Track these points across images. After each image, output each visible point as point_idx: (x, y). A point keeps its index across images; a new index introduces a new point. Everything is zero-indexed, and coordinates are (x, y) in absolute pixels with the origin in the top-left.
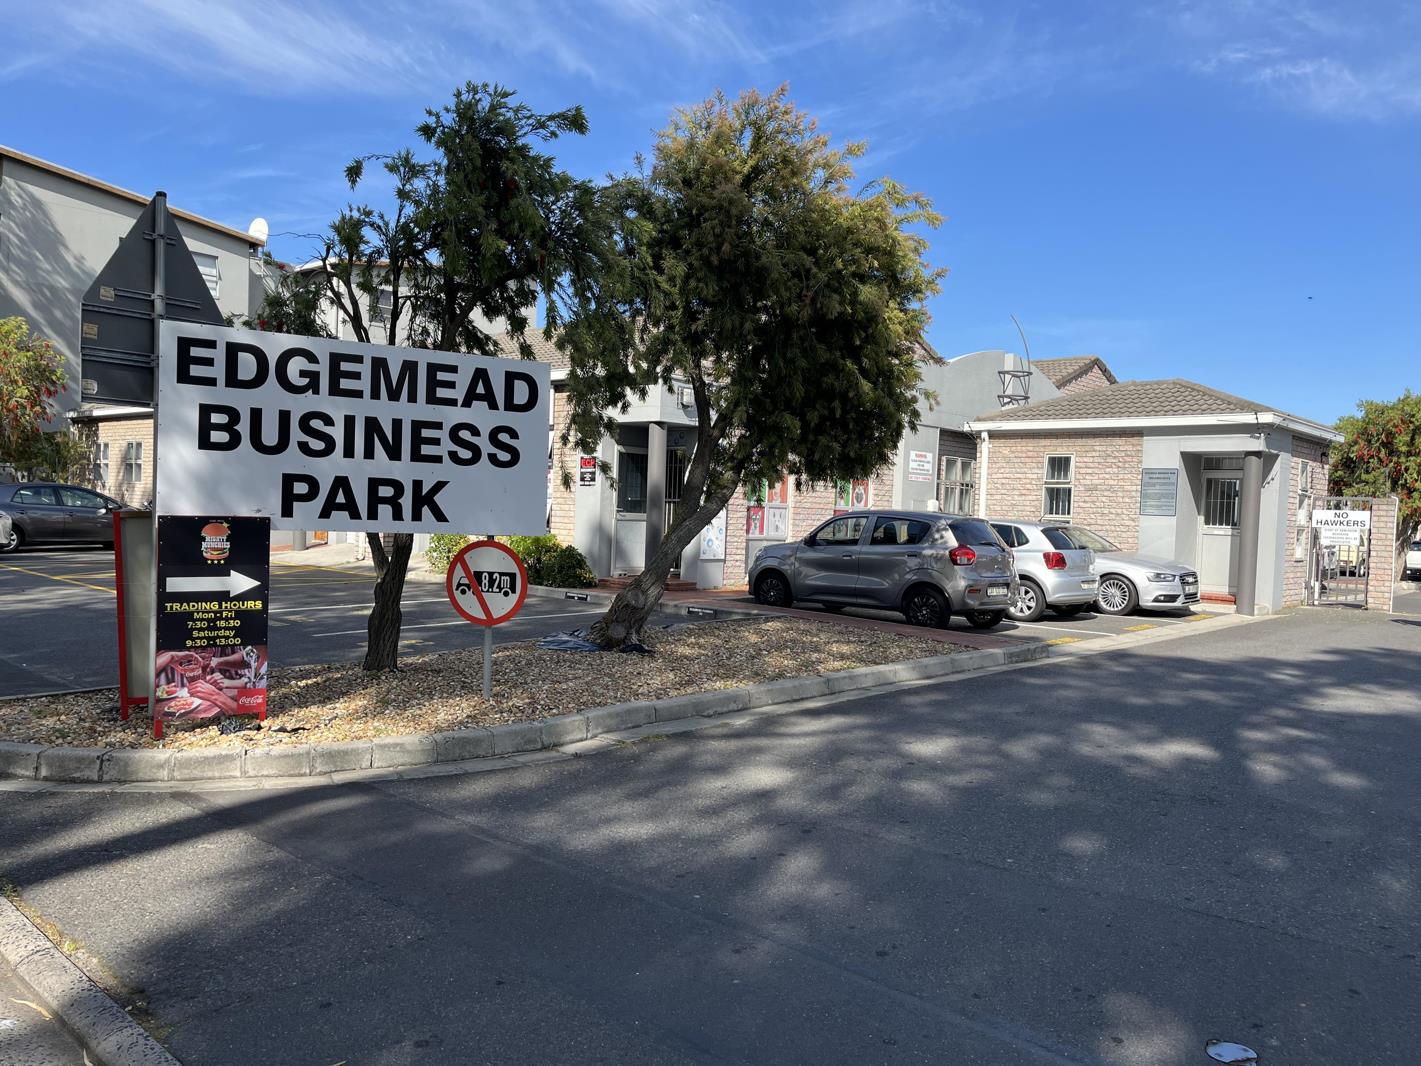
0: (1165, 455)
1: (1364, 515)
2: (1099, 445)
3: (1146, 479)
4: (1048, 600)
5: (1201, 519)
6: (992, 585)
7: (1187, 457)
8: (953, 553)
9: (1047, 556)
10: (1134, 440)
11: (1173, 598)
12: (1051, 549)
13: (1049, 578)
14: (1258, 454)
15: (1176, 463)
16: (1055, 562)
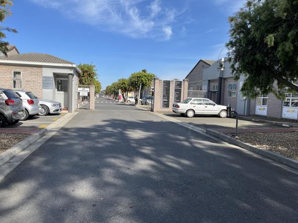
0: (49, 73)
1: (88, 89)
2: (29, 69)
3: (44, 79)
4: (30, 113)
5: (56, 90)
6: (19, 111)
7: (55, 74)
8: (6, 101)
9: (28, 101)
10: (40, 68)
11: (58, 110)
12: (29, 99)
13: (29, 107)
14: (71, 74)
15: (52, 75)
16: (31, 102)
